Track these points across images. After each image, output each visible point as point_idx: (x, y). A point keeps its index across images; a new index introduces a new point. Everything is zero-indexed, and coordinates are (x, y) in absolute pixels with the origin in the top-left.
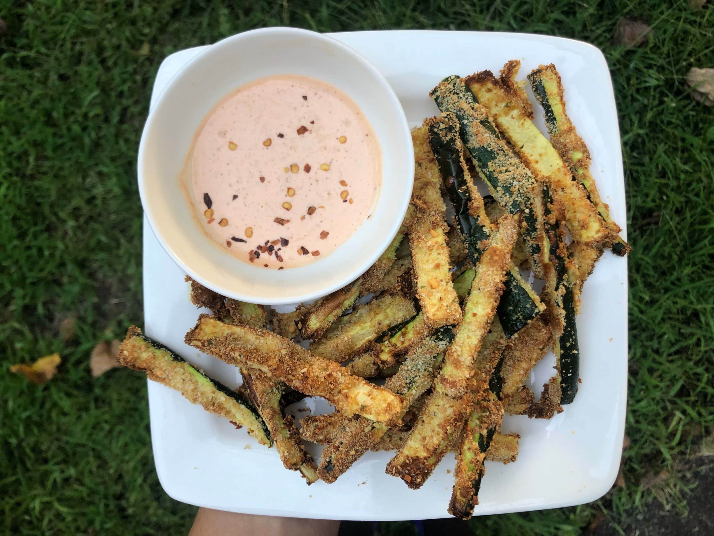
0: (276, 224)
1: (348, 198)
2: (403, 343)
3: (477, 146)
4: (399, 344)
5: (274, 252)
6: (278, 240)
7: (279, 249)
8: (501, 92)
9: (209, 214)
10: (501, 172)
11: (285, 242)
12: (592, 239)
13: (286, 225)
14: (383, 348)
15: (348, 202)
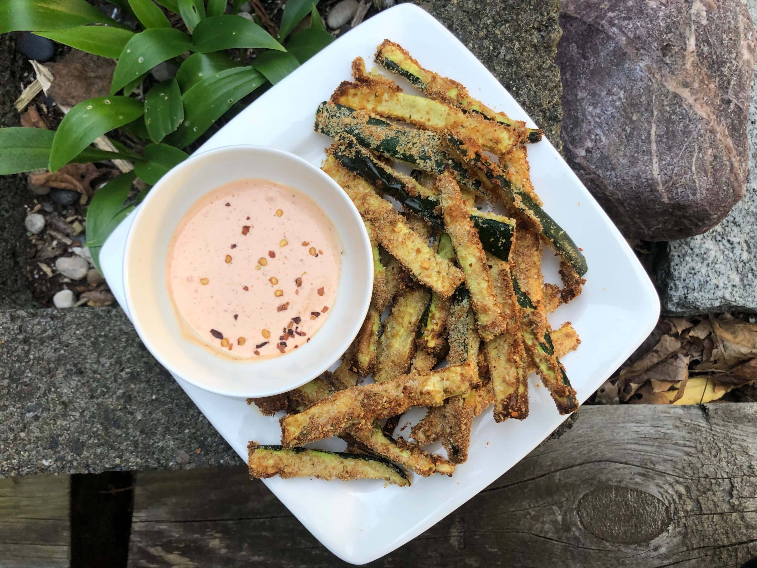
0: (281, 312)
1: (317, 252)
2: (437, 324)
3: (379, 143)
4: (435, 327)
5: (294, 333)
6: (291, 322)
7: (297, 328)
8: (365, 90)
9: (225, 343)
10: (410, 149)
11: (297, 320)
12: (510, 146)
13: (289, 307)
14: (426, 338)
15: (319, 255)
